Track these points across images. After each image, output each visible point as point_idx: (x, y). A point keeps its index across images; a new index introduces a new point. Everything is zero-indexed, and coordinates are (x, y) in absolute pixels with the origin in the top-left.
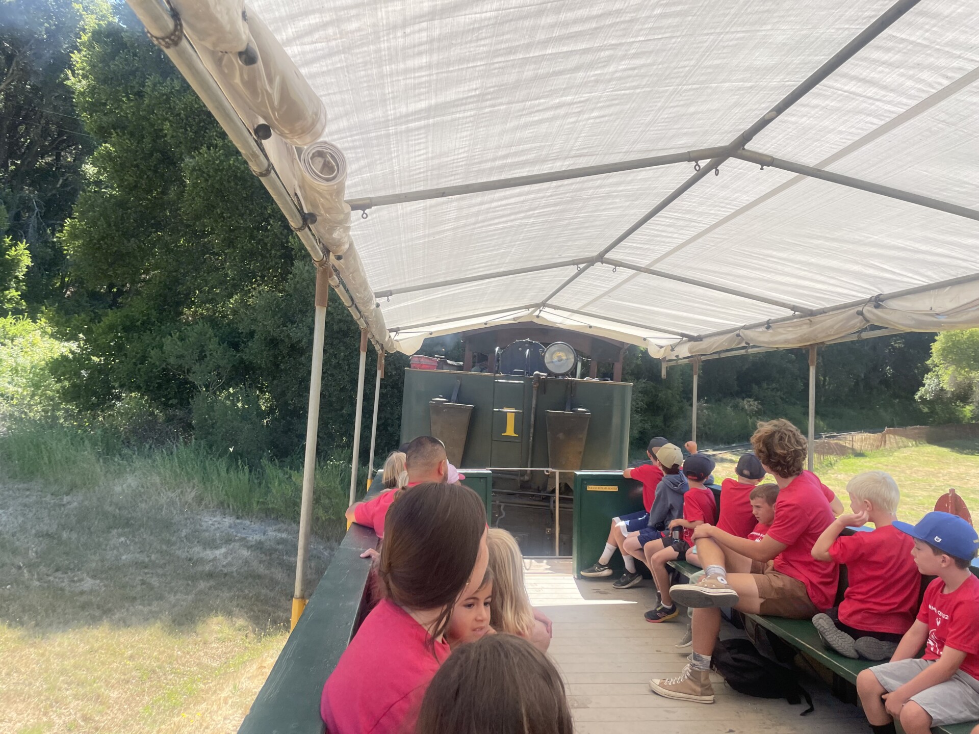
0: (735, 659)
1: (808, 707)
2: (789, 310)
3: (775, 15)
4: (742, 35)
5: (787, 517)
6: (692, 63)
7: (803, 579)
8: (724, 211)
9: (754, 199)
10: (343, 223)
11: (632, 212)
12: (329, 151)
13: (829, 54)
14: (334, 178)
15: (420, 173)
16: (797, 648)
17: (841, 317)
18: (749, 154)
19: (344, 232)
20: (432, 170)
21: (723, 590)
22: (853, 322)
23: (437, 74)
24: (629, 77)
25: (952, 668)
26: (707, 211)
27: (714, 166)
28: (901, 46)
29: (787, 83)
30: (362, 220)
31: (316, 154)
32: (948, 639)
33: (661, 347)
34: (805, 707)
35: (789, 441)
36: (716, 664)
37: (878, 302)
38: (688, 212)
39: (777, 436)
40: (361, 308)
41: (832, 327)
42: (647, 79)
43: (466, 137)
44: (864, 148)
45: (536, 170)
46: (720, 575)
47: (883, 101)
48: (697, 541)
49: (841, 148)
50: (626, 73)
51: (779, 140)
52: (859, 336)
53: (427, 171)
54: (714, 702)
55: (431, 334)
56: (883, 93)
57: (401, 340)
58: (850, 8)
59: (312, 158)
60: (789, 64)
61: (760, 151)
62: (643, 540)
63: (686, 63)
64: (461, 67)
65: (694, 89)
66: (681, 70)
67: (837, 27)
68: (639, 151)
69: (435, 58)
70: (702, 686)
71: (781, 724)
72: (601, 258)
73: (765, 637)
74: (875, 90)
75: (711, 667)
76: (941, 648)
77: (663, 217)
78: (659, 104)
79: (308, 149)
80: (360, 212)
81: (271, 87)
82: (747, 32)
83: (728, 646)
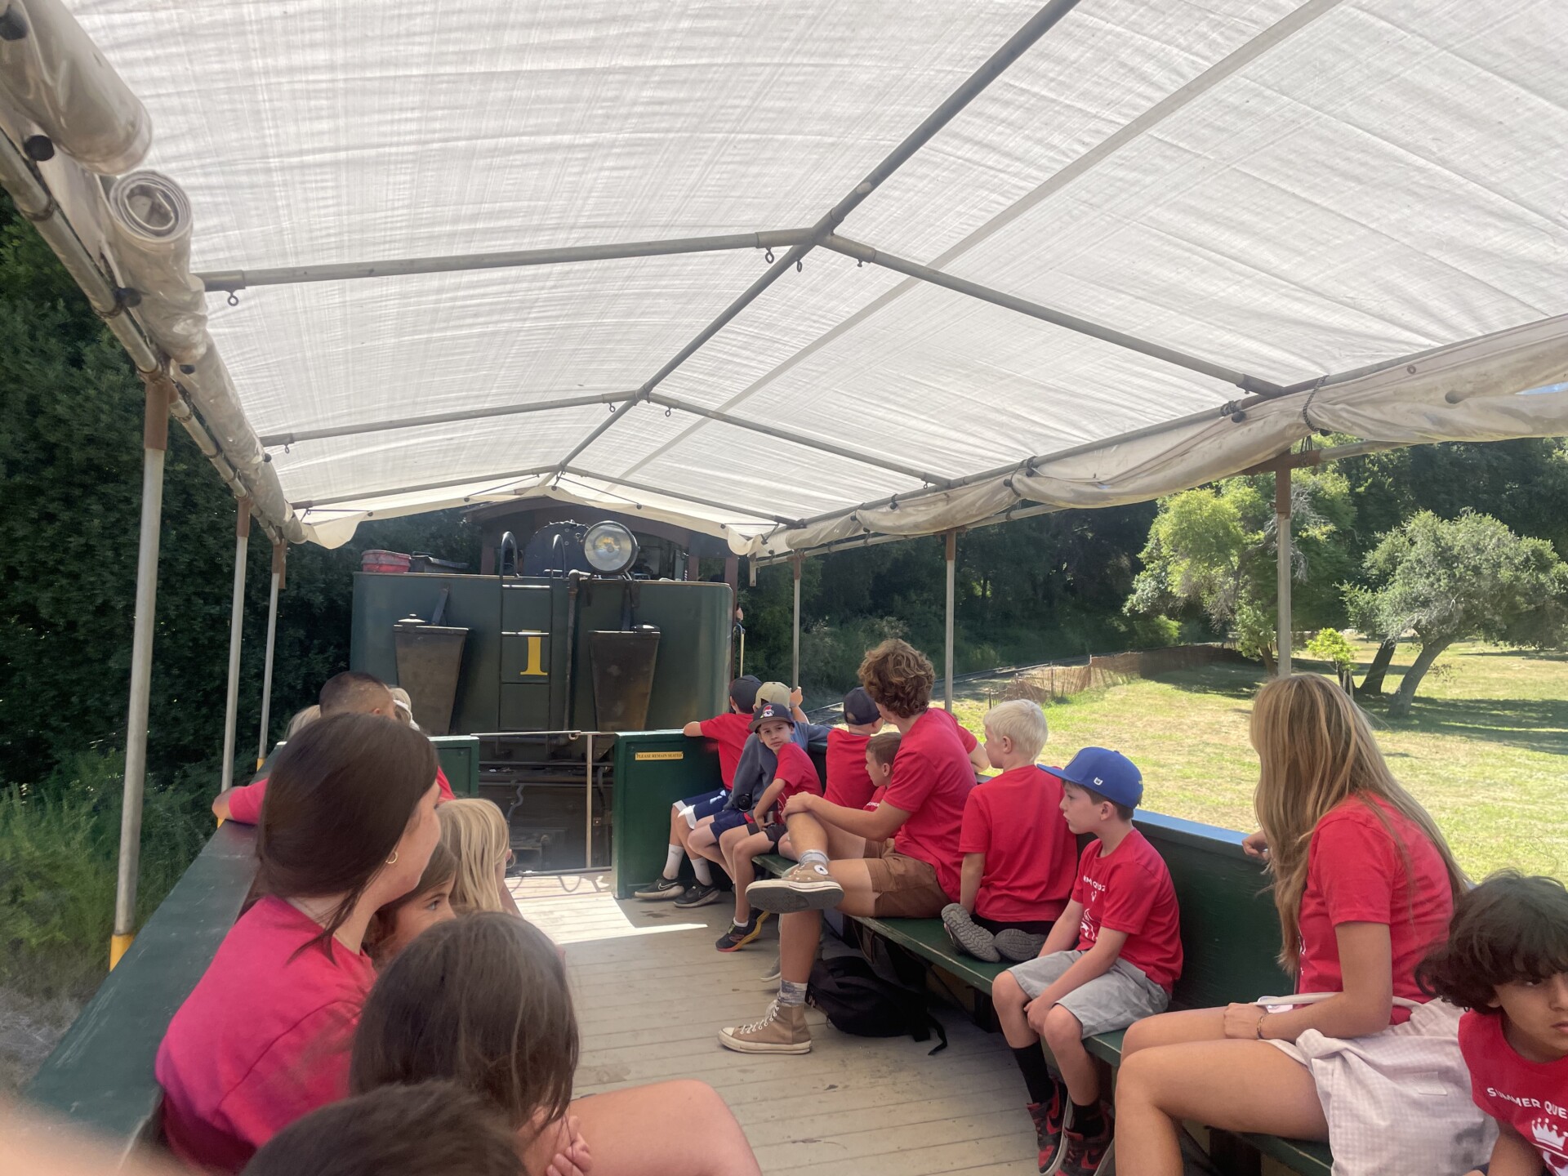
0: (840, 985)
1: (939, 1042)
2: (919, 480)
3: (852, 45)
4: (810, 69)
5: (908, 772)
6: (745, 102)
7: (932, 861)
8: (818, 328)
9: (857, 311)
10: (191, 309)
11: (686, 321)
12: (161, 187)
13: (931, 106)
14: (169, 231)
15: (329, 235)
16: (926, 960)
17: (985, 489)
18: (841, 242)
19: (195, 325)
20: (349, 232)
21: (821, 884)
22: (999, 497)
23: (346, 80)
24: (655, 114)
25: (1110, 956)
26: (794, 326)
27: (795, 258)
28: (1022, 99)
29: (882, 143)
30: (231, 309)
31: (137, 191)
32: (1104, 917)
33: (749, 539)
34: (936, 1042)
35: (909, 665)
36: (815, 995)
37: (1031, 467)
38: (769, 326)
39: (891, 658)
40: (235, 460)
41: (973, 504)
42: (683, 119)
43: (404, 183)
44: (991, 239)
45: (525, 244)
46: (818, 863)
47: (1009, 173)
48: (790, 819)
49: (963, 237)
50: (650, 109)
51: (881, 223)
52: (1008, 517)
53: (340, 234)
54: (811, 1051)
55: (370, 514)
56: (1006, 161)
57: (316, 524)
58: (950, 43)
59: (130, 197)
60: (881, 115)
61: (857, 239)
62: (717, 829)
63: (737, 102)
64: (385, 74)
65: (753, 141)
66: (730, 111)
67: (938, 68)
68: (685, 226)
69: (340, 55)
70: (794, 1029)
71: (901, 1070)
72: (645, 393)
73: (883, 951)
74: (996, 157)
75: (807, 999)
76: (1097, 932)
77: (733, 332)
78: (705, 158)
79: (124, 180)
80: (226, 294)
81: (53, 79)
82: (816, 66)
83: (830, 967)
